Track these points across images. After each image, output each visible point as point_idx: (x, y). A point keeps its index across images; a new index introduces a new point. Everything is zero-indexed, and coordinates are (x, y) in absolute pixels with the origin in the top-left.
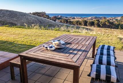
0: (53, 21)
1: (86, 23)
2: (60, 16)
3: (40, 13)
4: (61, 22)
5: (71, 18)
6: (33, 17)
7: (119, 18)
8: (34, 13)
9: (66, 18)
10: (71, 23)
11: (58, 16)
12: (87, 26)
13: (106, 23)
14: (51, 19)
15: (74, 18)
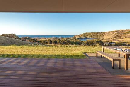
0: (24, 41)
1: (51, 42)
2: (28, 37)
3: (10, 35)
4: (31, 41)
5: (37, 38)
6: (3, 38)
7: (72, 38)
8: (4, 34)
9: (33, 39)
10: (39, 42)
11: (27, 37)
12: (52, 44)
13: (66, 41)
14: (21, 40)
15: (40, 39)
